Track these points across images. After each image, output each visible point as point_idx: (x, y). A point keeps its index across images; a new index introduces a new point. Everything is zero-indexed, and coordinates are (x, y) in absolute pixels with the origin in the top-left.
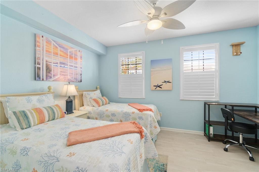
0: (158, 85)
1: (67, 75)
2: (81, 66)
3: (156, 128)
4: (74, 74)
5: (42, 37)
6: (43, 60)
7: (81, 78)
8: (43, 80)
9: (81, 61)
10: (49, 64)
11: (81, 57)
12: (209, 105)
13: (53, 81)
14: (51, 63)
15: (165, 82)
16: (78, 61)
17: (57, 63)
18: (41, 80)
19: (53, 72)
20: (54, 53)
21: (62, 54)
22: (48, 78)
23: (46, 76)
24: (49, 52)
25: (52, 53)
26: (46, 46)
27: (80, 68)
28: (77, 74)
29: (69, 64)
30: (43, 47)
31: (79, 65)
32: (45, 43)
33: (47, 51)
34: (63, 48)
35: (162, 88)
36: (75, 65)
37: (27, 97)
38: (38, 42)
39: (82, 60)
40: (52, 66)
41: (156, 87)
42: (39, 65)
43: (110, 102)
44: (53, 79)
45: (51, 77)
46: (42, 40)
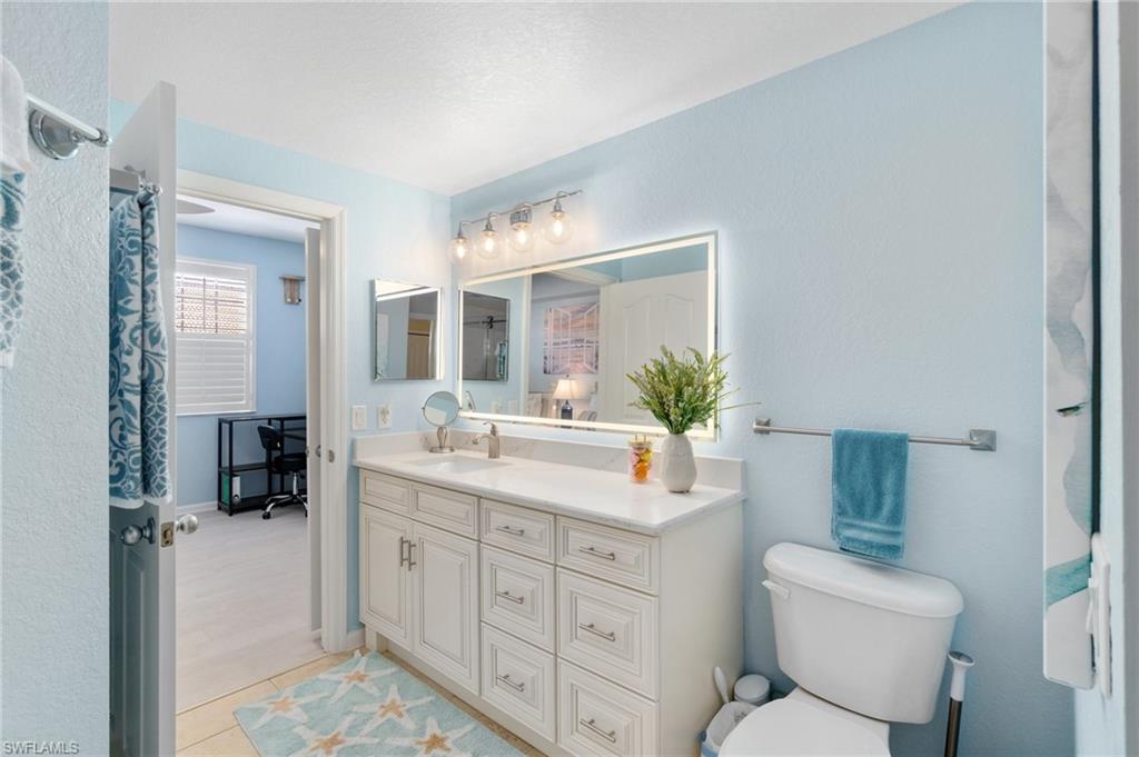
12: (231, 423)
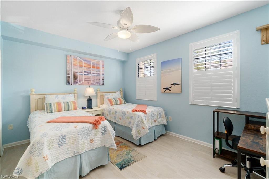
0: (167, 88)
1: (90, 80)
2: (103, 73)
3: (144, 129)
4: (97, 79)
5: (71, 56)
6: (71, 71)
7: (103, 82)
8: (71, 84)
9: (103, 69)
10: (76, 74)
11: (103, 66)
13: (79, 85)
14: (77, 72)
15: (174, 84)
16: (100, 69)
17: (82, 72)
18: (70, 84)
19: (79, 79)
20: (79, 66)
21: (85, 65)
22: (75, 83)
23: (74, 82)
24: (76, 65)
25: (78, 66)
26: (74, 61)
27: (102, 74)
28: (99, 79)
29: (91, 72)
30: (71, 63)
31: (101, 72)
32: (73, 60)
33: (74, 65)
34: (87, 61)
35: (170, 91)
36: (98, 73)
37: (56, 95)
38: (68, 60)
39: (103, 67)
40: (78, 75)
41: (165, 89)
42: (69, 75)
43: (126, 102)
44: (79, 83)
45: (77, 83)
46: (71, 58)
